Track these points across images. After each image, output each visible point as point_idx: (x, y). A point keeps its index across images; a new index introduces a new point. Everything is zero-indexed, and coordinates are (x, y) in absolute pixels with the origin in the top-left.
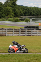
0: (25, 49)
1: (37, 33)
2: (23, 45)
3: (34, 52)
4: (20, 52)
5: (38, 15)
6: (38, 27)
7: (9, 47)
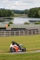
0: (23, 48)
1: (5, 34)
2: (21, 44)
3: (2, 52)
5: (5, 16)
6: (5, 28)
7: (10, 47)
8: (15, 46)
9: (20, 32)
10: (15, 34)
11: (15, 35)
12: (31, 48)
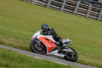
0: (70, 50)
4: (59, 55)
8: (47, 39)
9: (78, 5)
10: (63, 6)
11: (63, 8)
12: (94, 57)
